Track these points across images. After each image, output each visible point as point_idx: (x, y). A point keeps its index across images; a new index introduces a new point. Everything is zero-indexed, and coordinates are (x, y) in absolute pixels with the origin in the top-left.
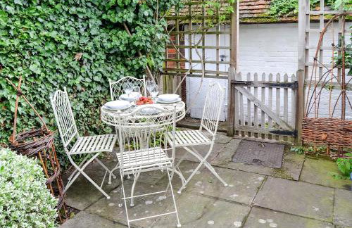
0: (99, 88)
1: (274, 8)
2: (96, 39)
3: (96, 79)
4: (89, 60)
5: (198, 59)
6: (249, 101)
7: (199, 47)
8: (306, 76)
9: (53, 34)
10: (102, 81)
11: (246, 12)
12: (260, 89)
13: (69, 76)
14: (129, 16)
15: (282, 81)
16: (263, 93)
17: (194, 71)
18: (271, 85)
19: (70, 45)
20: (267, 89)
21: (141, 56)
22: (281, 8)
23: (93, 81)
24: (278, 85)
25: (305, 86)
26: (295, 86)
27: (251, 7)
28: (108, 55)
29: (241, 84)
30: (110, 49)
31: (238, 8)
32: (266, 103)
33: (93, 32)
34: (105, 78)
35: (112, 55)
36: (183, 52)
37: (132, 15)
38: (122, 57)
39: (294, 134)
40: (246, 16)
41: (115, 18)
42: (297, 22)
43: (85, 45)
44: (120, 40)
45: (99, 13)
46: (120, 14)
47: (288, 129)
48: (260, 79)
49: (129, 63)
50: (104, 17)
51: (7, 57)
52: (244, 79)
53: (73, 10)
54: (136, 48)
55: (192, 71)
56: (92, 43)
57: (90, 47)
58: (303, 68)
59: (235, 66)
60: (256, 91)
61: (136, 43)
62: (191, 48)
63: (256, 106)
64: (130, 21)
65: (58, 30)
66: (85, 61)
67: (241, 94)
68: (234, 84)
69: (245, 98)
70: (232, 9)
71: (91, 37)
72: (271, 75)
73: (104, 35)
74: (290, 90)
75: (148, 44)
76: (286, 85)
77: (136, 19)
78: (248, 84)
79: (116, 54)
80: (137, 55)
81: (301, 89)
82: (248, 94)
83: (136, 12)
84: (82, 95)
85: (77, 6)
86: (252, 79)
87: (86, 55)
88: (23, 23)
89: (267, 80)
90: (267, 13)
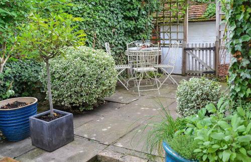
0: (121, 47)
1: (207, 14)
2: (121, 23)
3: (120, 42)
4: (117, 33)
5: (168, 38)
6: (192, 58)
7: (168, 32)
8: (220, 44)
9: (104, 19)
10: (122, 44)
11: (193, 16)
12: (198, 51)
13: (110, 38)
14: (136, 13)
15: (208, 46)
16: (199, 53)
17: (166, 44)
18: (203, 49)
19: (111, 25)
20: (201, 51)
21: (140, 34)
22: (210, 13)
23: (119, 43)
24: (207, 49)
25: (219, 48)
26: (214, 49)
27: (195, 14)
28: (125, 32)
29: (189, 49)
30: (126, 29)
31: (188, 12)
32: (201, 58)
33: (120, 20)
34: (123, 43)
35: (127, 32)
36: (159, 34)
37: (137, 13)
38: (132, 33)
39: (214, 72)
40: (193, 18)
41: (129, 14)
42: (215, 20)
43: (116, 26)
44: (131, 25)
45: (122, 12)
46: (132, 12)
47: (211, 70)
48: (198, 46)
49: (135, 37)
50: (124, 14)
51: (88, 25)
52: (190, 46)
53: (112, 9)
54: (138, 29)
55: (164, 44)
56: (119, 25)
57: (118, 26)
58: (218, 40)
59: (186, 41)
60: (196, 53)
61: (139, 27)
62: (164, 32)
63: (196, 60)
64: (136, 16)
65: (106, 17)
66: (116, 33)
67: (189, 54)
68: (186, 50)
69: (191, 57)
70: (184, 12)
71: (119, 22)
72: (203, 44)
73: (124, 22)
74: (212, 51)
75: (144, 27)
76: (210, 49)
77: (138, 16)
78: (192, 49)
79: (128, 32)
80: (138, 33)
81: (217, 50)
82: (192, 54)
83: (139, 12)
84: (114, 48)
85: (113, 7)
86: (194, 46)
87: (116, 30)
88: (94, 12)
89: (201, 47)
90: (203, 16)
